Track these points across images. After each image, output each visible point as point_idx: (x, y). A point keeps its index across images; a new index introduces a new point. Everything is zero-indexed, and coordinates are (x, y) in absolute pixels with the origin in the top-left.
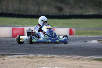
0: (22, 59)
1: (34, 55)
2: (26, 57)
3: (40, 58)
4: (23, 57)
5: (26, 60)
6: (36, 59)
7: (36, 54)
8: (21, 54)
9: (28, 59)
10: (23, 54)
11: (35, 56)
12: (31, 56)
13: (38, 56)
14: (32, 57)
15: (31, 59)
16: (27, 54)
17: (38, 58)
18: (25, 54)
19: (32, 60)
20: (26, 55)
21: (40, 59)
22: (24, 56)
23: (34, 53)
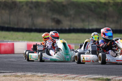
0: (8, 77)
1: (22, 74)
2: (13, 76)
3: (29, 76)
4: (10, 76)
5: (13, 79)
6: (26, 78)
7: (25, 72)
8: (8, 72)
9: (16, 78)
10: (10, 71)
11: (24, 74)
12: (19, 74)
13: (27, 74)
14: (21, 76)
15: (19, 78)
16: (15, 72)
17: (28, 77)
18: (13, 72)
19: (21, 78)
20: (14, 74)
21: (30, 78)
22: (12, 75)
23: (23, 71)
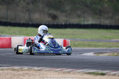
0: (6, 71)
1: (19, 67)
2: (10, 69)
3: (26, 70)
4: (8, 69)
5: (11, 72)
6: (22, 71)
7: (22, 66)
8: (5, 65)
9: (13, 72)
10: (8, 65)
11: (21, 68)
12: (16, 68)
13: (24, 68)
14: (18, 70)
15: (16, 71)
16: (12, 66)
17: (24, 71)
18: (10, 65)
19: (18, 72)
20: (11, 67)
21: (27, 72)
22: (9, 68)
23: (20, 65)
